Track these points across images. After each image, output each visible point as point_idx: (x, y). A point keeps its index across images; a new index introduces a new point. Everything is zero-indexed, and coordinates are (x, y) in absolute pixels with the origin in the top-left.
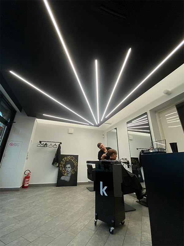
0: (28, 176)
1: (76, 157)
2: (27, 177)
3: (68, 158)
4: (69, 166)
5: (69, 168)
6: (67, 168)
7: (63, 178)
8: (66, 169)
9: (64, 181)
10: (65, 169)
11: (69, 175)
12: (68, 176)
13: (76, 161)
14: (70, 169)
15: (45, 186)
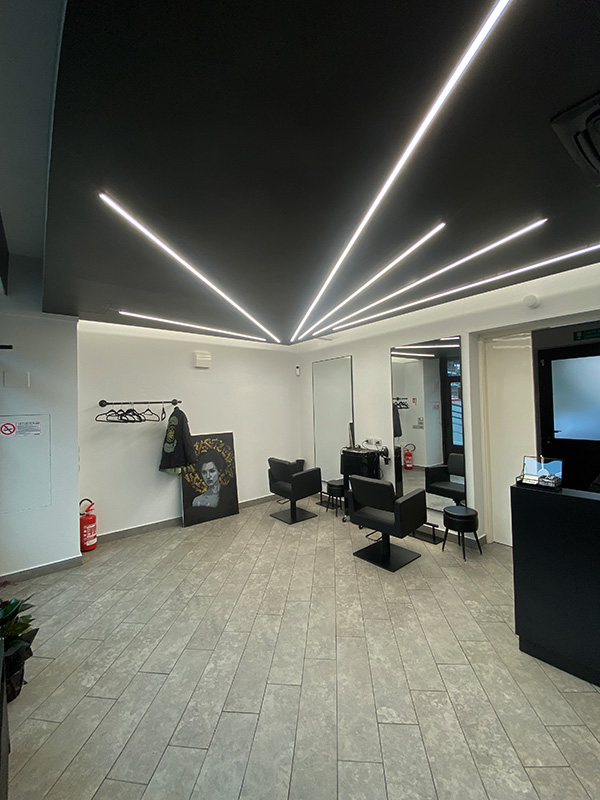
0: (88, 515)
1: (228, 439)
2: (87, 520)
3: (204, 445)
4: (210, 466)
5: (211, 471)
6: (205, 472)
7: (198, 502)
8: (204, 476)
9: (203, 508)
10: (201, 477)
11: (216, 490)
12: (212, 494)
13: (227, 449)
14: (215, 473)
15: (147, 531)
